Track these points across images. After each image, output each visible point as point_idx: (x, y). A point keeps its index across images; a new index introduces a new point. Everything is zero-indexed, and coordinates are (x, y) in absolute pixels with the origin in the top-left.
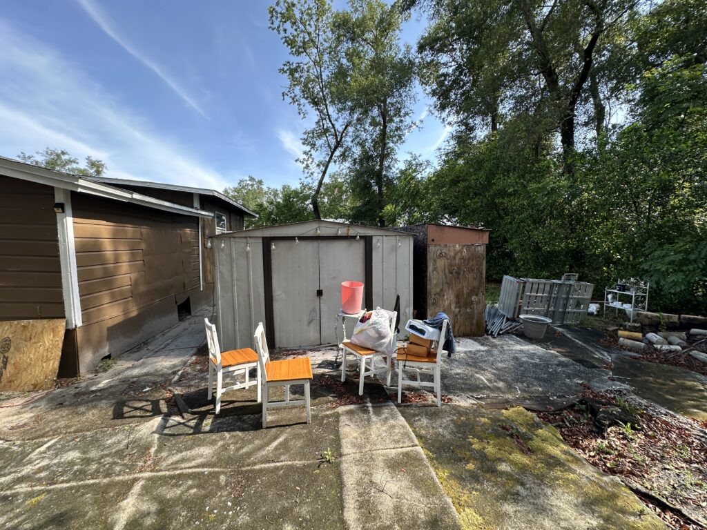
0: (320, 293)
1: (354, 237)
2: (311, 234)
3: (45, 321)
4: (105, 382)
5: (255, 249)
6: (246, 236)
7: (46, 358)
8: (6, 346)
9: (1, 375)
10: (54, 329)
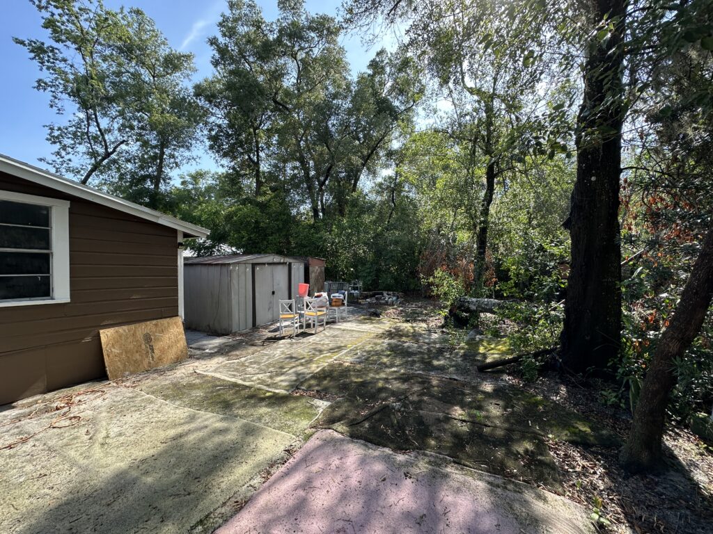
0: (273, 293)
1: (286, 263)
2: (271, 261)
3: (168, 319)
4: (207, 351)
5: (249, 270)
6: (245, 263)
7: (177, 341)
8: (148, 339)
9: (153, 357)
10: (175, 323)
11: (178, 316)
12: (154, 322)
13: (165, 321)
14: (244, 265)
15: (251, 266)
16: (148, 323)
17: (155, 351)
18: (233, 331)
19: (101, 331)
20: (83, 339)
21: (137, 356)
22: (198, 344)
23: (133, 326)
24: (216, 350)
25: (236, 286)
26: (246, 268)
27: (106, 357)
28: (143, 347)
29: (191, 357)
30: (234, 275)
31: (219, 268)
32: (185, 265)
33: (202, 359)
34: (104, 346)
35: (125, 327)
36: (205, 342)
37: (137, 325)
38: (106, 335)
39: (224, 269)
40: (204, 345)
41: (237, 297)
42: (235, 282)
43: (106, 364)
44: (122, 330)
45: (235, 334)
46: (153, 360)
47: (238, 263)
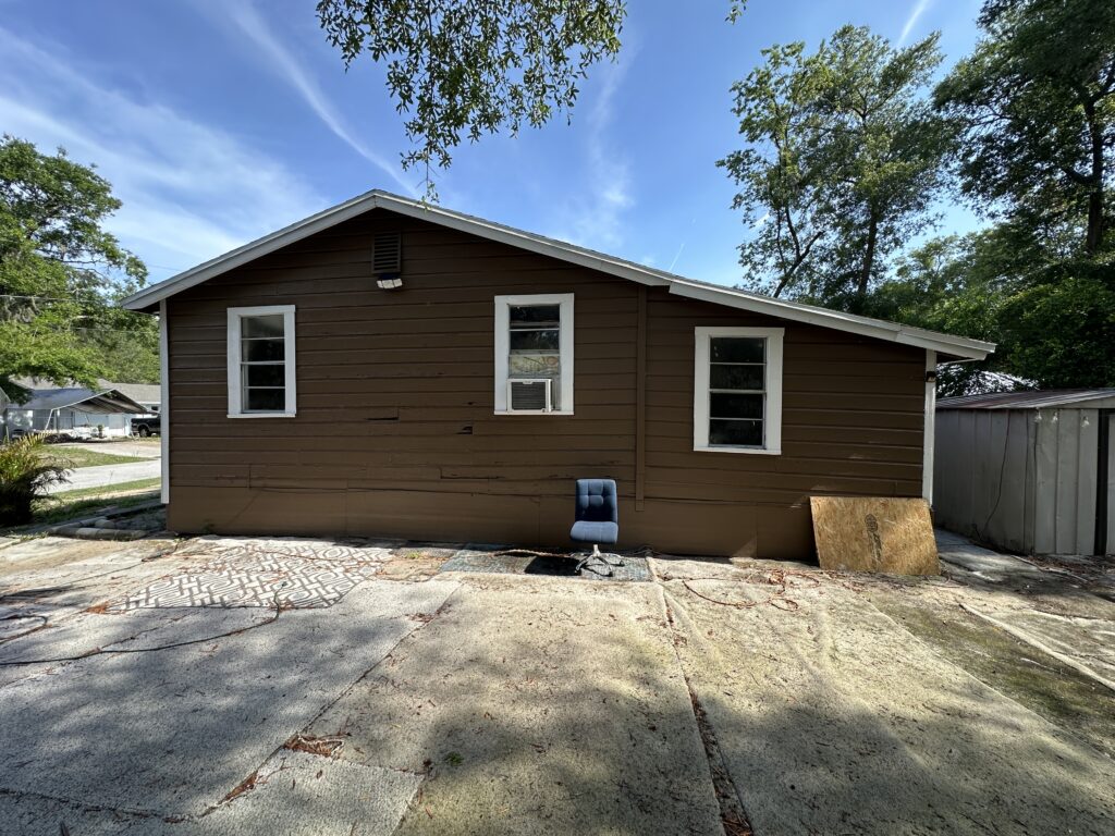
3: (904, 500)
4: (978, 574)
5: (1090, 424)
6: (1078, 408)
7: (919, 540)
8: (872, 524)
9: (879, 555)
10: (917, 509)
11: (921, 497)
12: (882, 500)
13: (900, 502)
14: (1076, 413)
15: (1096, 414)
16: (873, 499)
17: (883, 546)
18: (1038, 551)
19: (812, 498)
20: (792, 504)
21: (856, 546)
22: (954, 554)
23: (851, 500)
24: (999, 578)
25: (1051, 460)
26: (1080, 420)
27: (816, 535)
28: (865, 534)
29: (944, 574)
30: (1047, 434)
31: (1004, 418)
32: (938, 410)
33: (972, 587)
34: (815, 520)
35: (840, 499)
36: (967, 556)
37: (857, 499)
38: (818, 504)
39: (1019, 422)
40: (969, 561)
41: (1051, 481)
42: (1047, 448)
43: (817, 545)
44: (838, 502)
45: (1042, 559)
46: (879, 559)
47: (1059, 408)
